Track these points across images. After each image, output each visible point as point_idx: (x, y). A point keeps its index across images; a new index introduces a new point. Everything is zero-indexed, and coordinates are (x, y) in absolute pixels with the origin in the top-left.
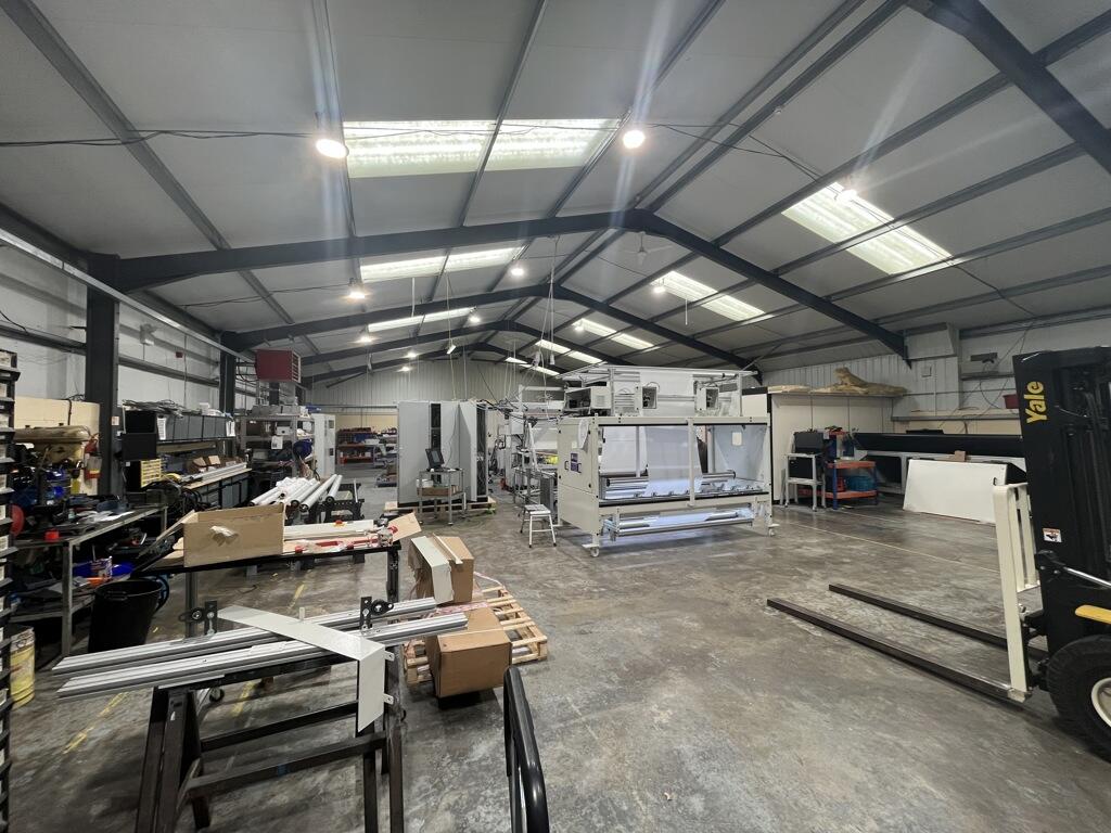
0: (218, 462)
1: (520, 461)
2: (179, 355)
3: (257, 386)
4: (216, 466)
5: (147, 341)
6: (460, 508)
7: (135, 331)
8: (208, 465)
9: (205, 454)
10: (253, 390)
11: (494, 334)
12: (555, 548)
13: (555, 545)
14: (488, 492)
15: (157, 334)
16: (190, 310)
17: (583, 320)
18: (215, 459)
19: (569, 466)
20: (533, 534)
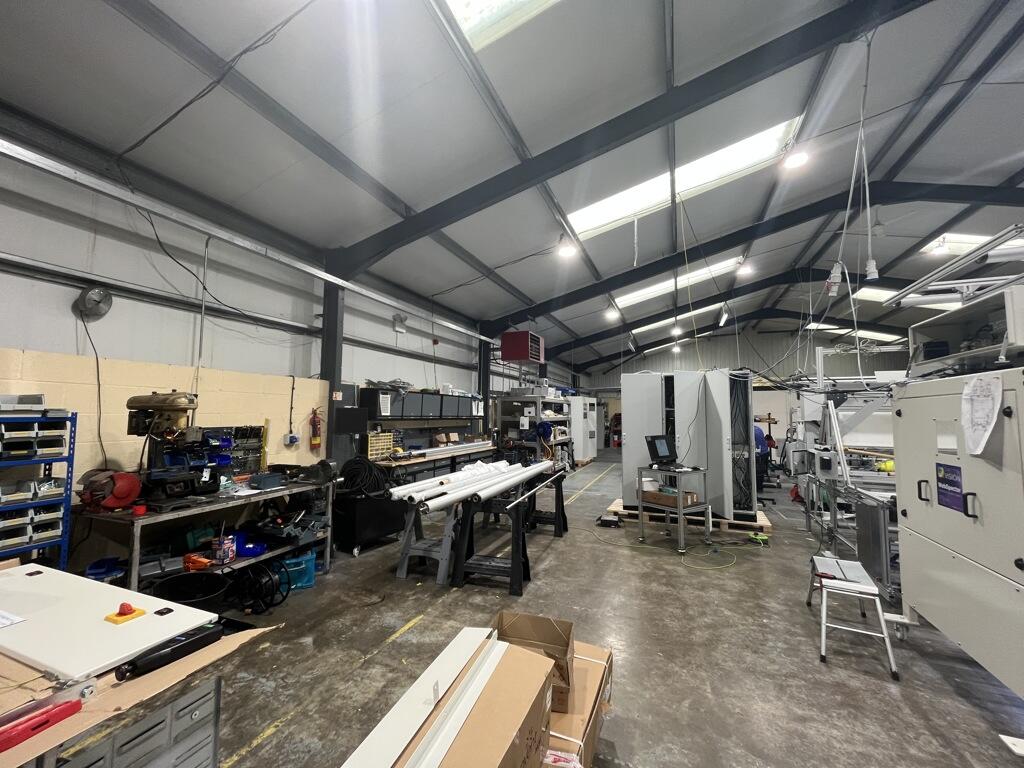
0: (457, 439)
1: (811, 464)
2: (435, 342)
3: (520, 370)
4: (455, 443)
5: (397, 329)
6: (702, 523)
7: (389, 321)
8: (448, 441)
9: (447, 431)
10: (516, 374)
11: (787, 290)
12: (894, 689)
13: (895, 677)
14: (756, 505)
15: (409, 323)
16: (437, 298)
17: (947, 236)
18: (454, 436)
19: (932, 491)
20: (830, 631)
